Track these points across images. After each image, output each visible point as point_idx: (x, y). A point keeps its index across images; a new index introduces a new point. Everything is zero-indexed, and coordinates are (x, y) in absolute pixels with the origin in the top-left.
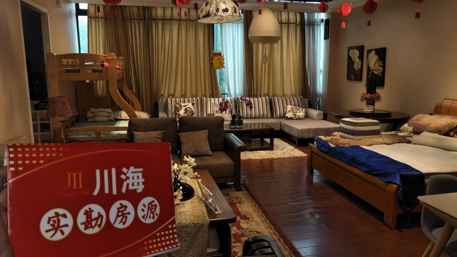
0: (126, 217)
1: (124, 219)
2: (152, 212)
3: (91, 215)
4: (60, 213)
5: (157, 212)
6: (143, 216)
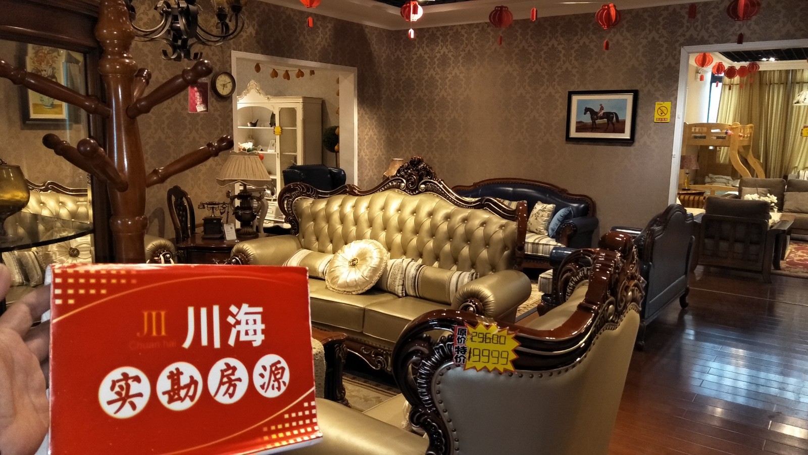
0: (235, 386)
3: (179, 379)
4: (131, 375)
5: (286, 379)
6: (261, 384)
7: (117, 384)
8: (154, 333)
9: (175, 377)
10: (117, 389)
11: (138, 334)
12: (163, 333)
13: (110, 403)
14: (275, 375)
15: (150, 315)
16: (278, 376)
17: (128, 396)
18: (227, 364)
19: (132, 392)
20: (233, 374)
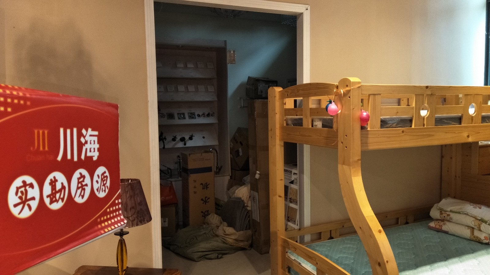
0: (84, 189)
1: (83, 191)
2: (104, 185)
3: (55, 185)
4: (28, 182)
5: (108, 184)
6: (97, 188)
7: (20, 190)
8: (41, 149)
9: (53, 183)
10: (20, 194)
11: (32, 148)
12: (47, 149)
13: (15, 206)
14: (103, 181)
15: (38, 133)
16: (105, 182)
17: (27, 200)
18: (81, 174)
19: (29, 197)
20: (83, 181)
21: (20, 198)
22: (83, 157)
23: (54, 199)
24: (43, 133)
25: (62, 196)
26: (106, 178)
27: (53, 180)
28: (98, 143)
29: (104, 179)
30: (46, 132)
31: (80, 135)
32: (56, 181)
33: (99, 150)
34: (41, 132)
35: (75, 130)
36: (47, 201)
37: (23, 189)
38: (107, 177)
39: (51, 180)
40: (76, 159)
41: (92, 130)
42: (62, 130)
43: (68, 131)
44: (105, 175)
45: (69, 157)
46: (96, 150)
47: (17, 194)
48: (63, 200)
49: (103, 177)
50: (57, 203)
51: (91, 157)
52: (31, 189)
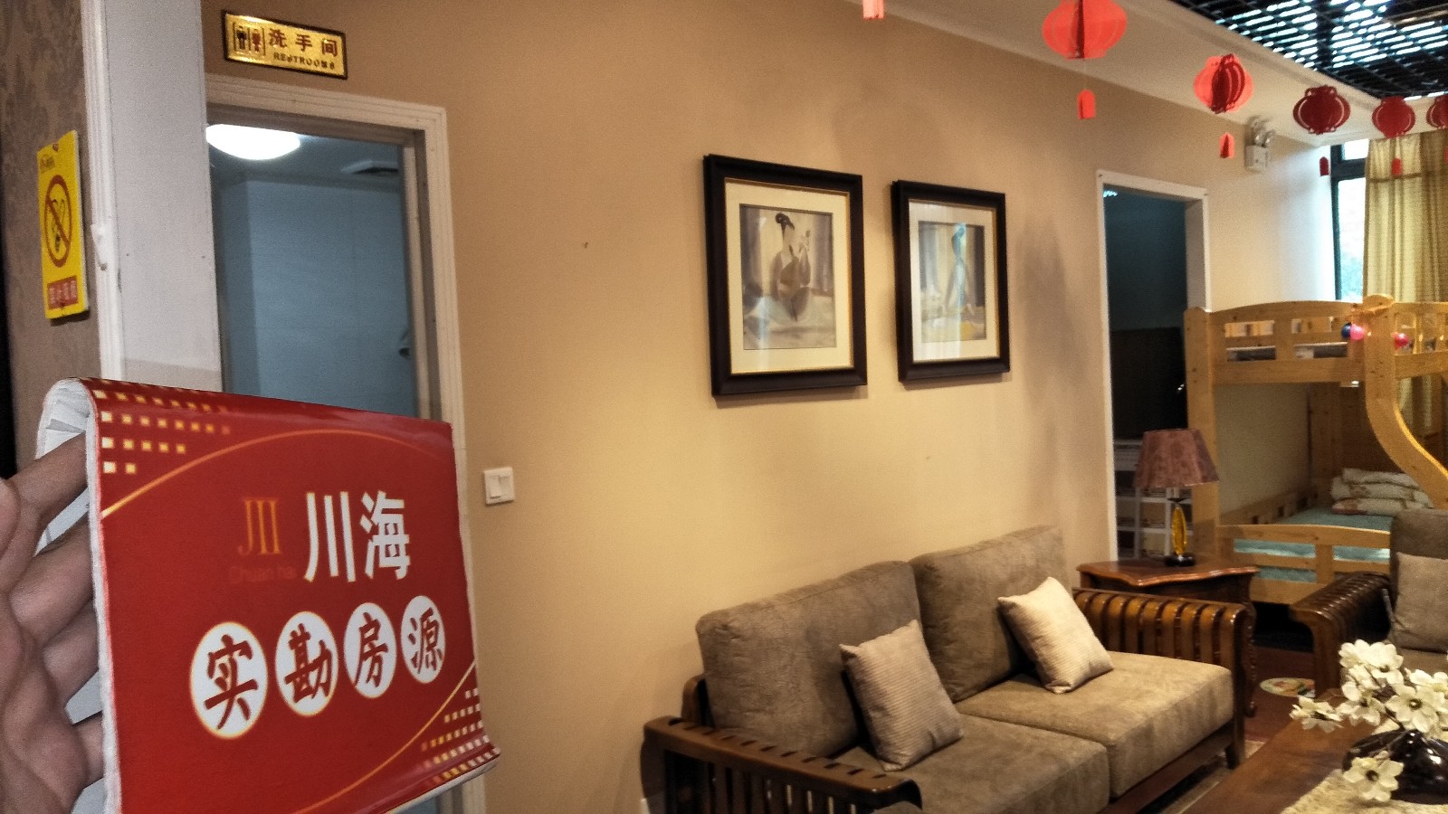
0: (378, 660)
1: (376, 666)
2: (430, 647)
3: (305, 648)
4: (237, 641)
5: (441, 645)
6: (413, 656)
7: (219, 662)
8: (264, 550)
9: (299, 642)
10: (218, 673)
11: (240, 549)
12: (276, 549)
13: (210, 703)
14: (428, 637)
15: (254, 507)
16: (432, 640)
17: (235, 688)
18: (367, 616)
19: (241, 679)
20: (375, 637)
21: (220, 682)
22: (369, 571)
23: (304, 687)
24: (267, 508)
25: (323, 680)
26: (433, 629)
27: (299, 633)
28: (406, 532)
29: (429, 631)
30: (273, 504)
31: (358, 511)
32: (306, 636)
33: (409, 550)
34: (260, 504)
35: (344, 497)
36: (287, 691)
37: (224, 659)
38: (435, 623)
39: (293, 634)
40: (351, 577)
41: (388, 497)
42: (311, 499)
43: (328, 500)
44: (431, 619)
45: (334, 571)
46: (402, 550)
47: (211, 672)
48: (326, 687)
49: (425, 623)
50: (313, 697)
51: (392, 570)
52: (244, 658)
